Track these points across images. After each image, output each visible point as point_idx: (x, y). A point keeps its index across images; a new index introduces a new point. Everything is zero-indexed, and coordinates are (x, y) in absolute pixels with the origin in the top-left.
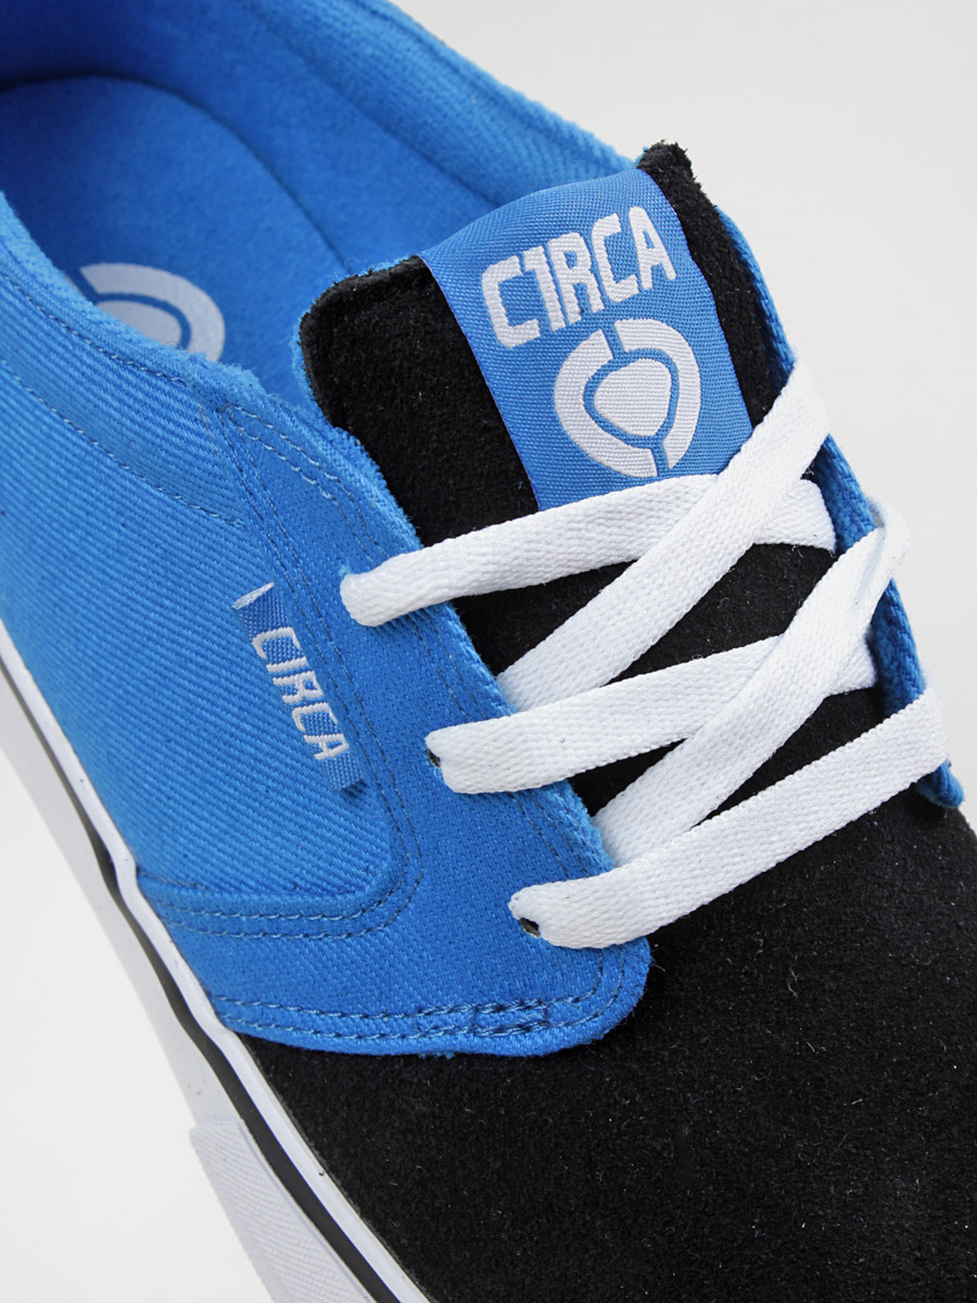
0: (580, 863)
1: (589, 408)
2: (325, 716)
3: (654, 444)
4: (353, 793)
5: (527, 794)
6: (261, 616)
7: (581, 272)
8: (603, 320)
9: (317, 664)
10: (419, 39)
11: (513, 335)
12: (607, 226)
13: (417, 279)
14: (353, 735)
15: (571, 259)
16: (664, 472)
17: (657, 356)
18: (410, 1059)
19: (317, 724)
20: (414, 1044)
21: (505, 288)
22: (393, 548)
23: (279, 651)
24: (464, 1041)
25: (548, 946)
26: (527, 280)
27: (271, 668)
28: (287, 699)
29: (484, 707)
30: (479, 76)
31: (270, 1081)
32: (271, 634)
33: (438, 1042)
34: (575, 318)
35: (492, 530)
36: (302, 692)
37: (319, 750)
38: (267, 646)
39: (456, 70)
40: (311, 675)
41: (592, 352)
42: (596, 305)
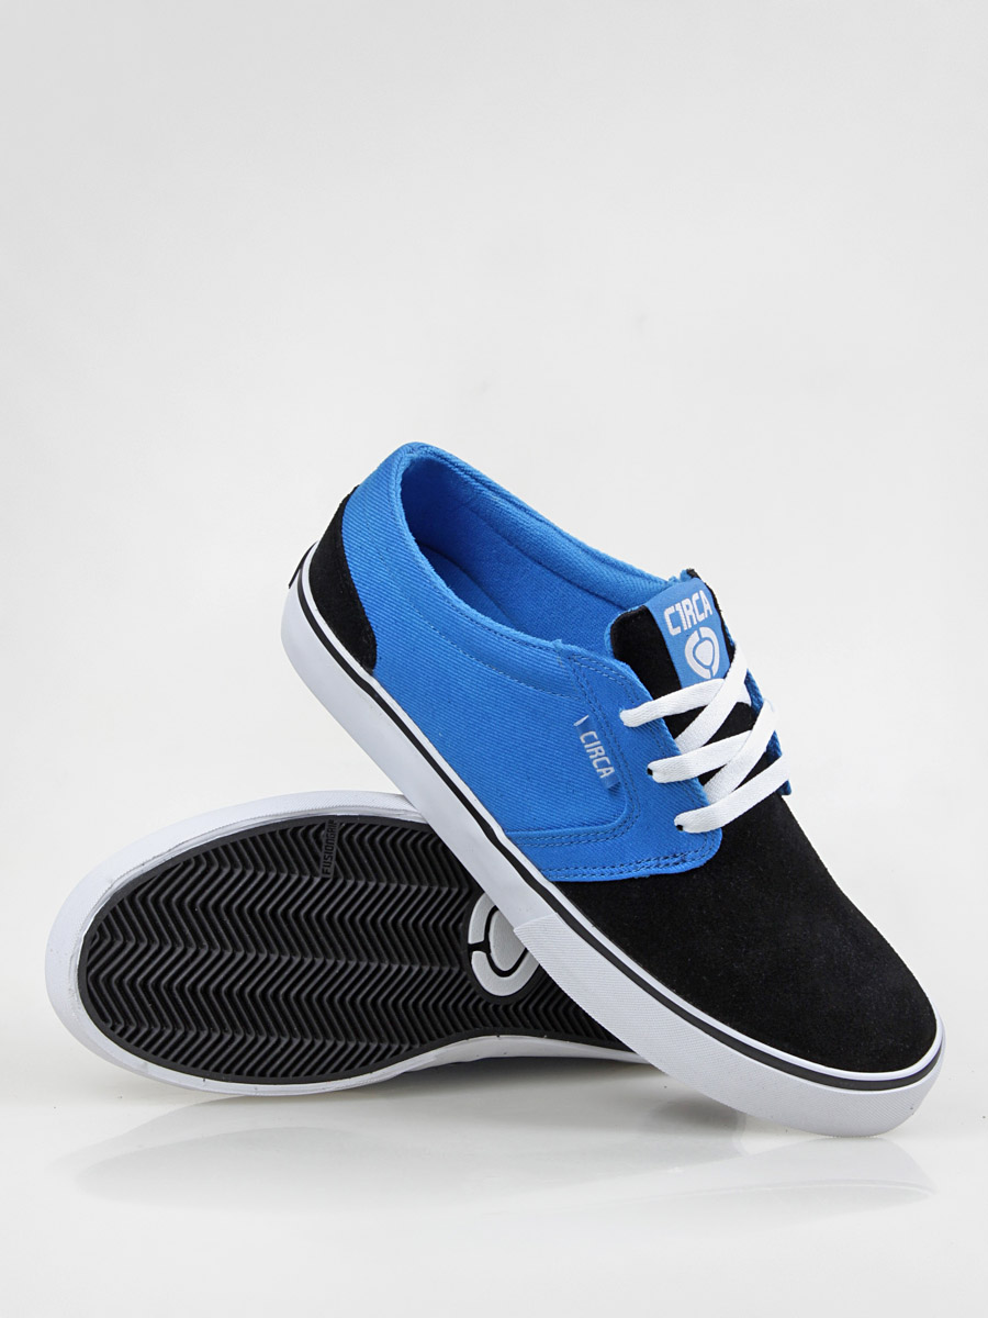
0: (700, 803)
1: (695, 656)
2: (605, 761)
3: (709, 668)
4: (614, 791)
5: (686, 782)
6: (585, 727)
7: (691, 612)
8: (696, 628)
9: (606, 744)
10: (555, 529)
11: (674, 632)
12: (695, 597)
13: (646, 613)
14: (617, 767)
15: (688, 607)
16: (712, 678)
17: (710, 640)
18: (632, 879)
19: (603, 765)
20: (634, 874)
21: (670, 616)
22: (645, 700)
23: (590, 740)
24: (654, 871)
25: (687, 833)
26: (677, 613)
27: (586, 746)
28: (591, 757)
29: (672, 752)
30: (580, 543)
31: (568, 898)
32: (587, 734)
33: (643, 872)
34: (690, 626)
35: (673, 694)
36: (598, 754)
37: (602, 774)
38: (586, 739)
39: (570, 541)
40: (601, 748)
41: (694, 638)
42: (695, 623)
